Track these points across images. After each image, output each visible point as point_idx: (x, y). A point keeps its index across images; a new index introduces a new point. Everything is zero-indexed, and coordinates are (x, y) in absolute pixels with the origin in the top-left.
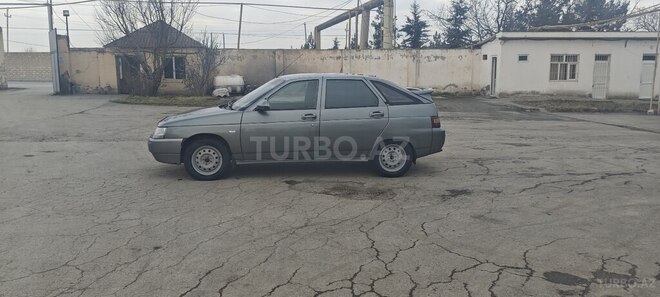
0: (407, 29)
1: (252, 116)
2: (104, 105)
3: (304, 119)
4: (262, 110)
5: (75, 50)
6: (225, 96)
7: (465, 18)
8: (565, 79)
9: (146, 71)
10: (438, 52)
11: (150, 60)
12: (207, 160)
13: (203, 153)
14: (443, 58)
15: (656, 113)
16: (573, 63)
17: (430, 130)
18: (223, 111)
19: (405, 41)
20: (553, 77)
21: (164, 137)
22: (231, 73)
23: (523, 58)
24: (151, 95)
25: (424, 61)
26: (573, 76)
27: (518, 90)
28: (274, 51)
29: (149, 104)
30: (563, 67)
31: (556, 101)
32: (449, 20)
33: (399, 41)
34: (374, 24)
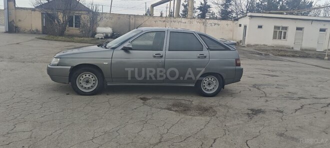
0: (200, 8)
1: (119, 53)
2: (32, 40)
3: (155, 57)
4: (126, 50)
5: (18, 8)
6: (102, 38)
7: (230, 4)
8: (281, 39)
9: (58, 22)
10: (216, 21)
11: (60, 16)
12: (87, 81)
13: (84, 77)
14: (219, 25)
15: (328, 59)
16: (285, 31)
18: (100, 49)
19: (199, 15)
20: (275, 38)
21: (58, 65)
22: (106, 26)
23: (260, 27)
24: (60, 36)
25: (208, 25)
26: (284, 38)
27: (256, 43)
28: (130, 16)
29: (58, 41)
30: (280, 33)
31: (276, 50)
32: (222, 5)
33: (196, 14)
34: (183, 5)
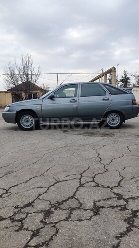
0: (122, 81)
4: (52, 98)
11: (23, 95)
12: (27, 122)
13: (25, 118)
17: (131, 106)
19: (121, 86)
21: (8, 111)
34: (108, 80)
